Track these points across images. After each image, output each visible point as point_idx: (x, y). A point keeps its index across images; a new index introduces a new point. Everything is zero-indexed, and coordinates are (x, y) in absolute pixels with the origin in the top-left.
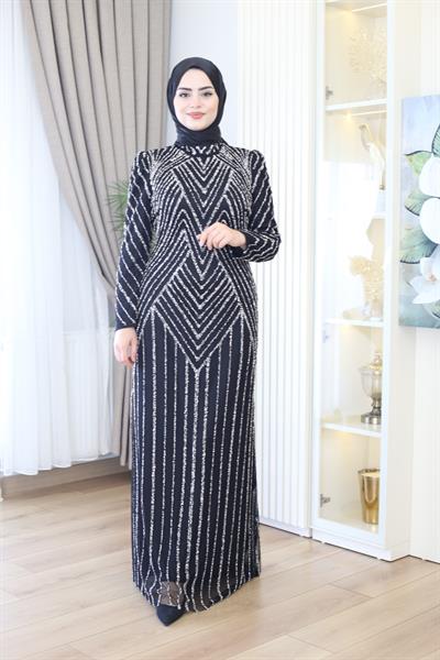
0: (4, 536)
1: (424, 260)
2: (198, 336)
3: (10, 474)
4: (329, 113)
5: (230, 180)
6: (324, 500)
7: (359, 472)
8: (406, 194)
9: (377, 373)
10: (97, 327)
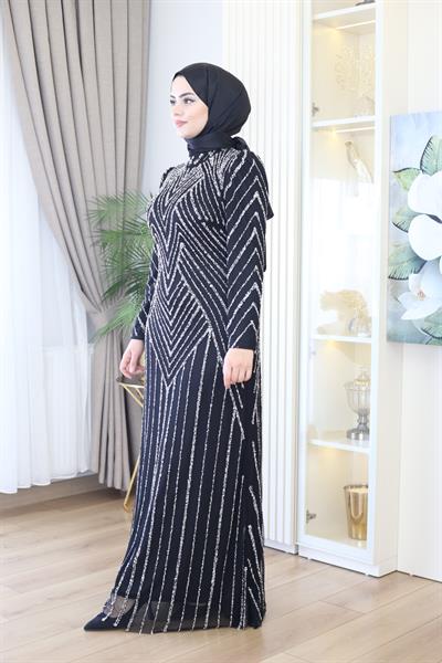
1: (412, 277)
2: (170, 354)
4: (316, 129)
6: (310, 517)
7: (345, 488)
8: (395, 210)
9: (364, 388)
10: (76, 343)
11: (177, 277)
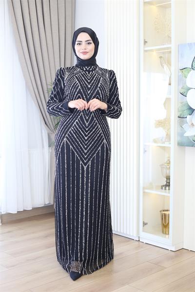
0: (2, 241)
1: (189, 117)
2: (86, 151)
3: (5, 213)
4: (146, 51)
5: (101, 82)
6: (145, 224)
7: (161, 211)
8: (181, 87)
9: (168, 167)
10: (43, 147)
11: (93, 118)
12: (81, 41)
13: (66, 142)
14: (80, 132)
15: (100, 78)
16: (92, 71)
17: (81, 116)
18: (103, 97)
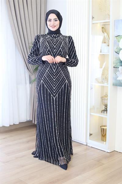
1: (120, 67)
2: (54, 88)
4: (93, 24)
5: (62, 44)
7: (101, 127)
8: (115, 48)
9: (106, 99)
10: (26, 83)
11: (58, 67)
12: (51, 19)
13: (43, 82)
14: (50, 76)
15: (62, 41)
16: (57, 37)
17: (51, 66)
18: (64, 53)
